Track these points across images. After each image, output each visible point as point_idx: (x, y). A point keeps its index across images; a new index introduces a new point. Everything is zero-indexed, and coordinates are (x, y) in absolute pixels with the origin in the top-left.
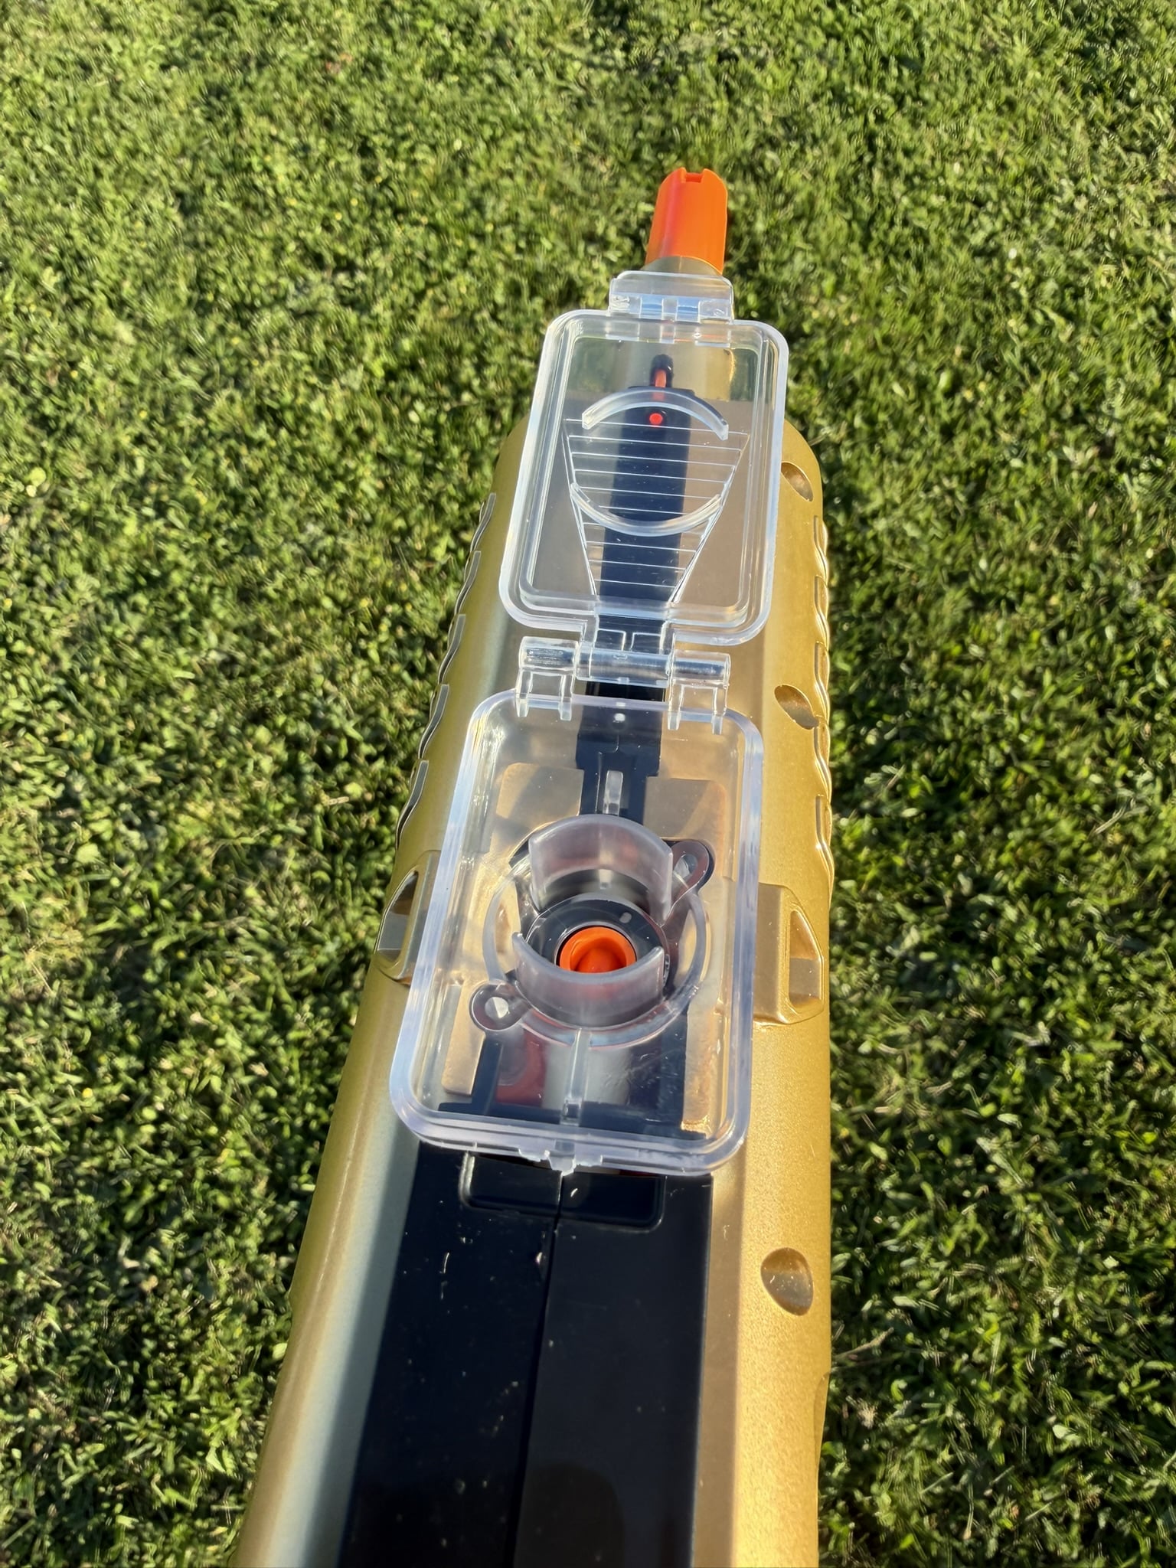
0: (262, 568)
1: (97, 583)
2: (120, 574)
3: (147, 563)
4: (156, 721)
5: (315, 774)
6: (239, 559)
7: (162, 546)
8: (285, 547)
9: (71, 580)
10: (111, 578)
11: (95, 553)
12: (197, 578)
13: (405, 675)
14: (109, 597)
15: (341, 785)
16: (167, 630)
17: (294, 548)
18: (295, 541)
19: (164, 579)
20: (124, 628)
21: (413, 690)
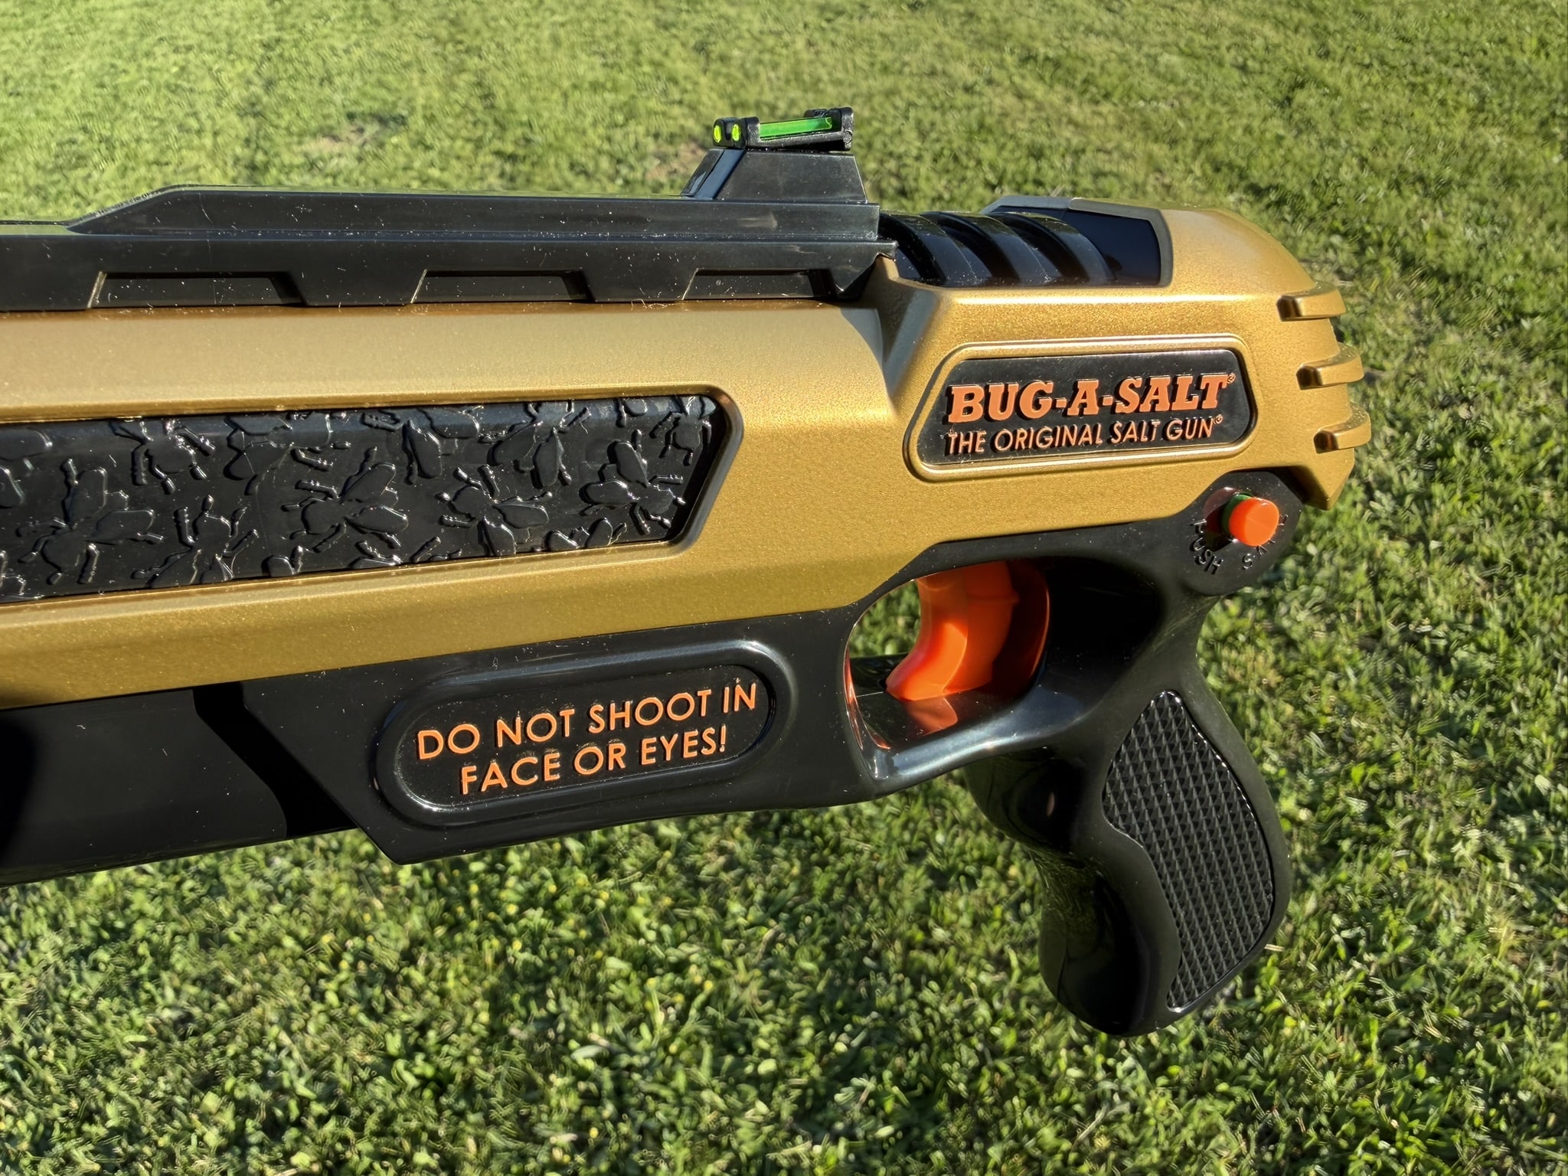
0: (225, 909)
1: (60, 941)
2: (85, 928)
3: (111, 915)
4: (102, 1095)
5: (261, 1145)
6: (206, 900)
7: (128, 894)
8: (249, 886)
9: (34, 941)
10: (75, 933)
11: (61, 908)
12: (160, 928)
13: (363, 1018)
14: (72, 954)
15: (288, 1155)
16: (125, 988)
17: (259, 884)
18: (262, 877)
19: (127, 932)
20: (83, 989)
21: (369, 1034)
